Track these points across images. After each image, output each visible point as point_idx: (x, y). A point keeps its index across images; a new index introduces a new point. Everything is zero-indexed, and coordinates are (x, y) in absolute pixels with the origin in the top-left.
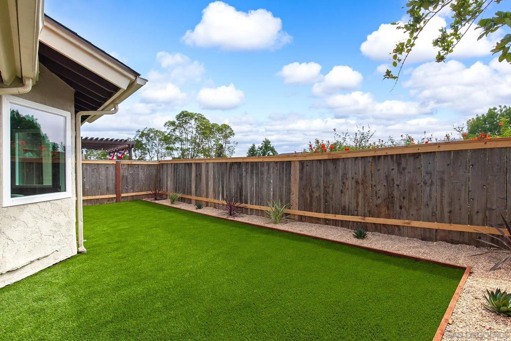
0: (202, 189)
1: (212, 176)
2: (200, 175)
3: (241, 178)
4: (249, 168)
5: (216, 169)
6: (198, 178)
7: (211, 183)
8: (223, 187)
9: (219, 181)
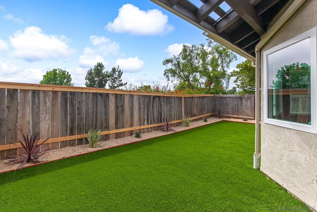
0: (125, 119)
1: (137, 107)
2: (123, 106)
3: (161, 107)
4: (165, 100)
5: (141, 101)
6: (120, 109)
7: (136, 113)
8: (148, 115)
9: (144, 111)
